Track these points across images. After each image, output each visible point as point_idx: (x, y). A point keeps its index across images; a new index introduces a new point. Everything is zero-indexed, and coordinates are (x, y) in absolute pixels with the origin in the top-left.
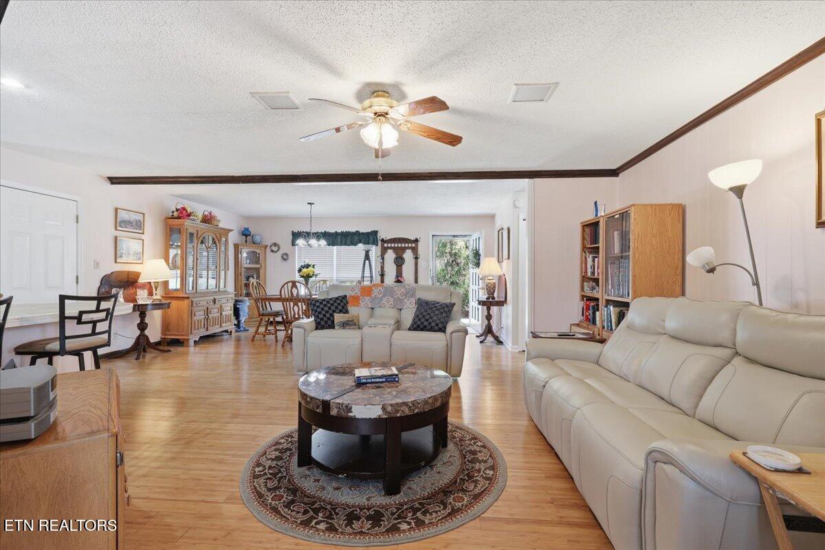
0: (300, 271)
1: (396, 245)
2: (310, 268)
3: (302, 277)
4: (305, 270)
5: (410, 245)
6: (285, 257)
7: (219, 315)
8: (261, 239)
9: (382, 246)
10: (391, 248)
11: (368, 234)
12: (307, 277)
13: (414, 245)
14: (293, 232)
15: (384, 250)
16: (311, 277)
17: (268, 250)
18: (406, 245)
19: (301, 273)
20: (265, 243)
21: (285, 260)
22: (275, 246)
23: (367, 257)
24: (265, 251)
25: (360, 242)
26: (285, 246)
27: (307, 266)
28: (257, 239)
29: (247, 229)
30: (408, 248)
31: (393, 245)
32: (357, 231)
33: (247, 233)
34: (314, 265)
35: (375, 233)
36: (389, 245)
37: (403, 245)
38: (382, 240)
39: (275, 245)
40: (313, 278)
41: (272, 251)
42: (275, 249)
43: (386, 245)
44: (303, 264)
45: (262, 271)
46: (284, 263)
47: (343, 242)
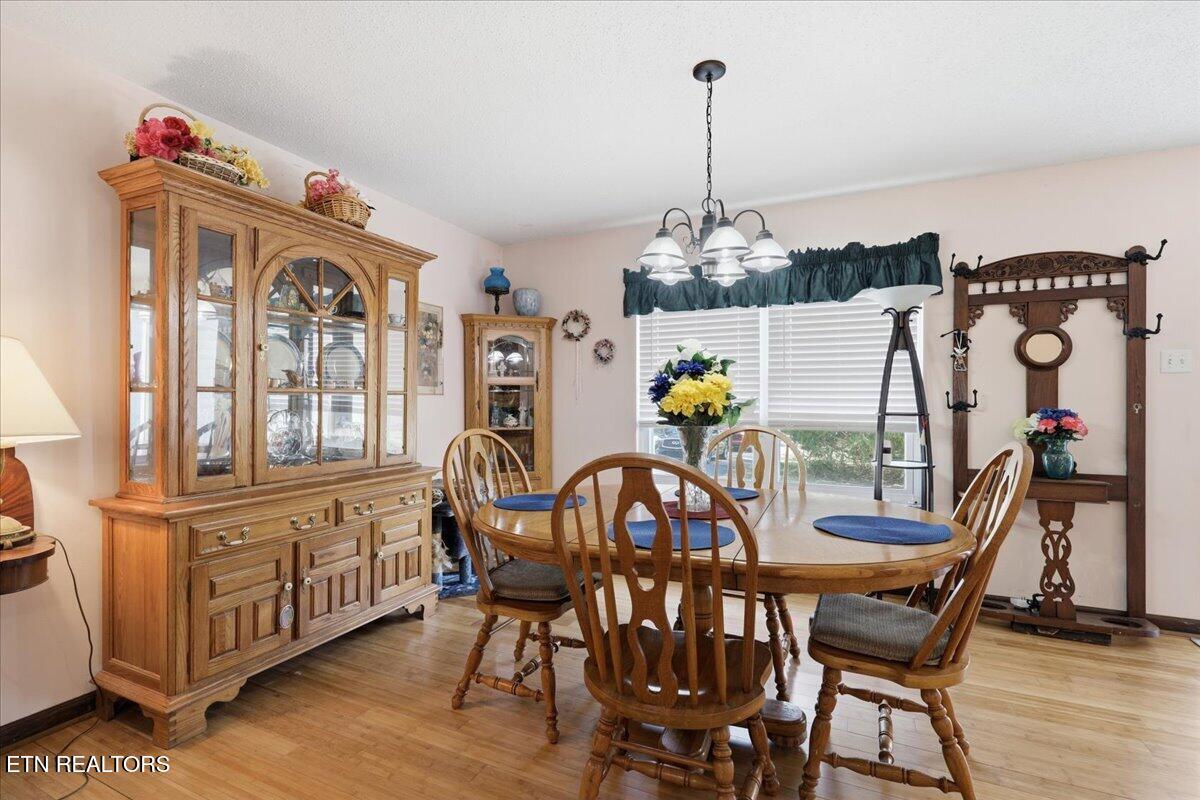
0: (660, 390)
1: (1026, 285)
2: (711, 377)
3: (674, 419)
4: (684, 386)
5: (1098, 280)
6: (604, 353)
7: (362, 561)
8: (540, 300)
9: (960, 293)
10: (999, 298)
11: (898, 252)
12: (695, 422)
13: (1118, 279)
14: (626, 271)
15: (967, 311)
16: (715, 420)
17: (558, 333)
18: (1080, 282)
19: (669, 403)
20: (549, 312)
21: (604, 360)
22: (576, 319)
23: (901, 337)
24: (549, 340)
25: (867, 282)
26: (606, 315)
27: (697, 368)
28: (528, 300)
29: (498, 273)
30: (1089, 293)
31: (1009, 287)
32: (852, 245)
33: (499, 283)
34: (724, 363)
35: (928, 244)
36: (992, 288)
37: (1061, 283)
38: (962, 272)
39: (576, 316)
40: (723, 428)
41: (569, 336)
42: (575, 328)
43: (975, 289)
44: (675, 358)
45: (539, 397)
46: (602, 369)
47: (802, 289)
